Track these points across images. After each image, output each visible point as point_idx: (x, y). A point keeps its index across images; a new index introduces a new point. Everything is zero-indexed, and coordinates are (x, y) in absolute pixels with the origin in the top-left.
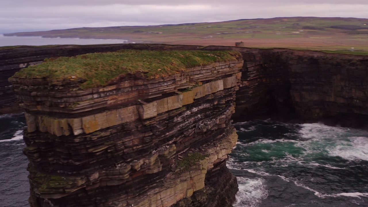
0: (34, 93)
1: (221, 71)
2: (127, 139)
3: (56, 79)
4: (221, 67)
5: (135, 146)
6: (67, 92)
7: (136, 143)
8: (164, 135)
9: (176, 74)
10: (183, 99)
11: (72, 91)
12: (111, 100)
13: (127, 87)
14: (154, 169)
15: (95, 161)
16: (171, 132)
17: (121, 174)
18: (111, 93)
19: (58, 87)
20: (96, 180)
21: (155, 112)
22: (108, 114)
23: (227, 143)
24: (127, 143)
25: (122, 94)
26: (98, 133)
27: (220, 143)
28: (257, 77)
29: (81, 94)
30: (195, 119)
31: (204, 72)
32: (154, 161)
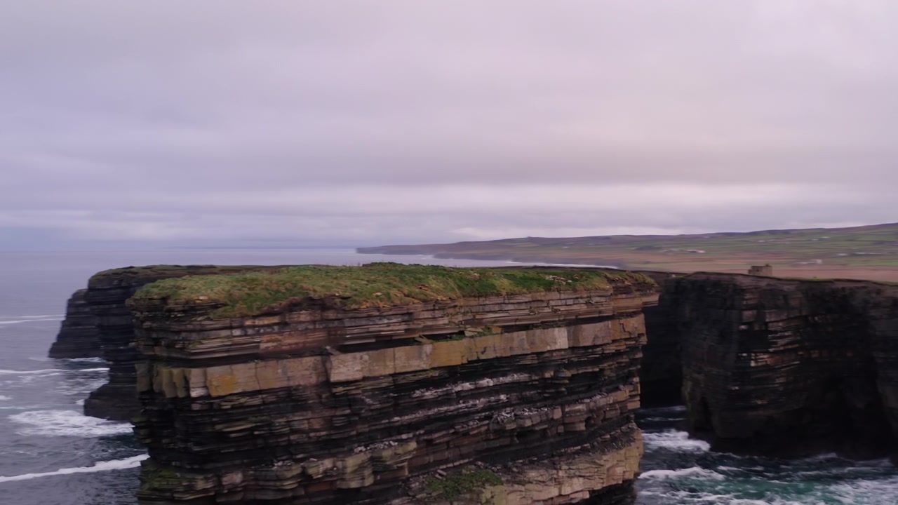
0: (147, 324)
1: (562, 309)
2: (297, 416)
3: (176, 300)
4: (564, 302)
5: (311, 432)
6: (187, 322)
7: (317, 426)
8: (387, 421)
9: (414, 303)
10: (431, 354)
11: (196, 321)
12: (268, 342)
13: (304, 322)
14: (351, 480)
15: (232, 450)
16: (406, 417)
17: (279, 479)
18: (269, 330)
19: (176, 313)
20: (235, 486)
21: (357, 371)
22: (258, 366)
23: (588, 465)
24: (295, 423)
25: (293, 333)
26: (235, 398)
27: (571, 463)
28: (797, 345)
29: (208, 327)
30: (489, 402)
31: (511, 307)
32: (353, 466)
